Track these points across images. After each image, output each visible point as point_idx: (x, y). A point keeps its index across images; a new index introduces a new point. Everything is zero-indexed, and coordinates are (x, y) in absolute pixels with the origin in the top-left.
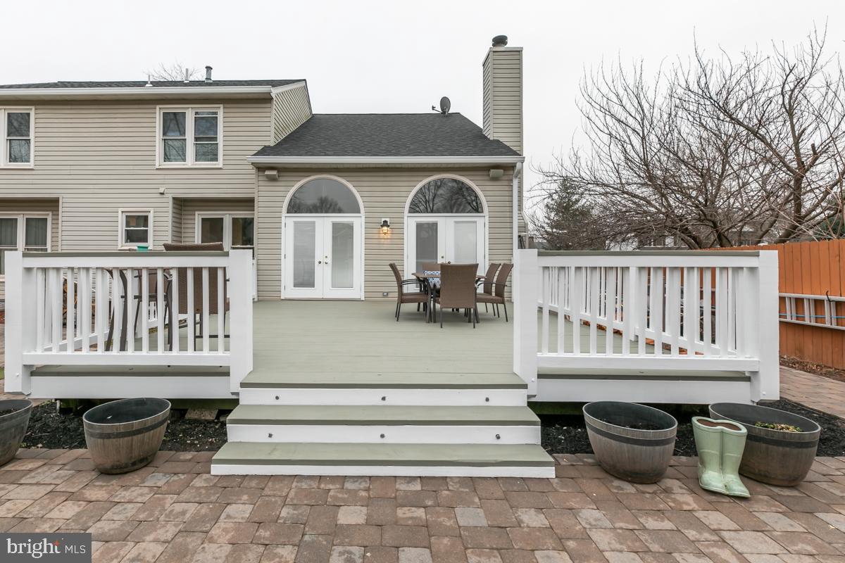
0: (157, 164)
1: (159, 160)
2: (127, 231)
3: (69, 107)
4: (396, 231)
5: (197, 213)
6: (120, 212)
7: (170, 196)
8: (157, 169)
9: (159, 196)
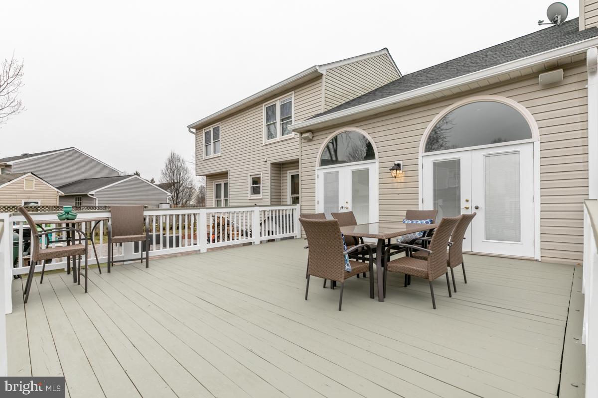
0: (264, 142)
1: (265, 140)
2: (253, 187)
3: (231, 118)
4: (409, 174)
5: (288, 172)
6: (249, 176)
7: (269, 163)
8: (264, 146)
9: (264, 163)
